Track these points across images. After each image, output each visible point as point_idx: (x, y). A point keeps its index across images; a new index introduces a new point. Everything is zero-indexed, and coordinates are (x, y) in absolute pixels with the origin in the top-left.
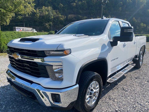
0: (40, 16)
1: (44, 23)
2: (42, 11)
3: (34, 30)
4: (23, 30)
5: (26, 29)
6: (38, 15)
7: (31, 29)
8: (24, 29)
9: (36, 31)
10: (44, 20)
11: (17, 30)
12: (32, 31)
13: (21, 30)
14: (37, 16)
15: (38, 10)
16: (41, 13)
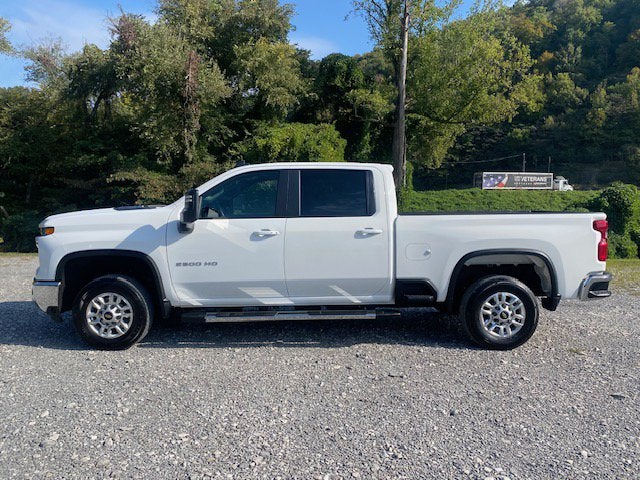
0: (610, 117)
1: (628, 147)
2: (626, 93)
3: (562, 180)
4: (511, 183)
5: (524, 179)
6: (601, 112)
7: (545, 179)
8: (517, 179)
9: (569, 187)
10: (628, 131)
11: (487, 185)
12: (549, 185)
13: (504, 181)
14: (595, 116)
15: (603, 92)
16: (616, 102)
